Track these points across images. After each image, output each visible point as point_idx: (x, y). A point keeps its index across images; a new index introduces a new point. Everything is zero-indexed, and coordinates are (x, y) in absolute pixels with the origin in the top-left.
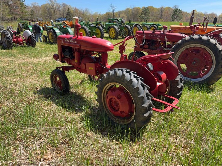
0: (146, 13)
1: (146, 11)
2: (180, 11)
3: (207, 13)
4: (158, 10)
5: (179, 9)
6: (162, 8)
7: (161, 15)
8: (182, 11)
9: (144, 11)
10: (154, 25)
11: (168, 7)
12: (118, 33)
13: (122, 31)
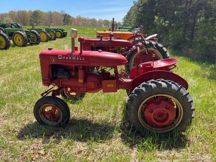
0: (36, 16)
1: (36, 14)
2: (69, 16)
3: (89, 19)
4: (46, 13)
5: (68, 14)
6: (50, 12)
7: (51, 19)
8: (71, 16)
9: (35, 14)
10: (58, 30)
11: (55, 12)
12: (26, 39)
13: (30, 37)
